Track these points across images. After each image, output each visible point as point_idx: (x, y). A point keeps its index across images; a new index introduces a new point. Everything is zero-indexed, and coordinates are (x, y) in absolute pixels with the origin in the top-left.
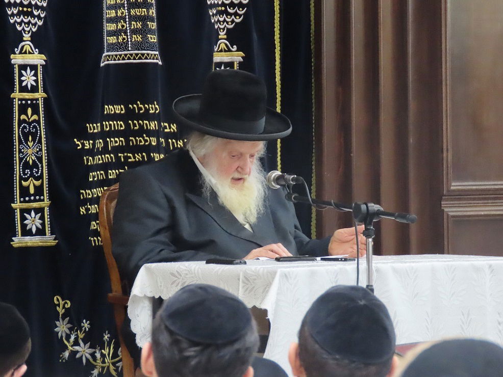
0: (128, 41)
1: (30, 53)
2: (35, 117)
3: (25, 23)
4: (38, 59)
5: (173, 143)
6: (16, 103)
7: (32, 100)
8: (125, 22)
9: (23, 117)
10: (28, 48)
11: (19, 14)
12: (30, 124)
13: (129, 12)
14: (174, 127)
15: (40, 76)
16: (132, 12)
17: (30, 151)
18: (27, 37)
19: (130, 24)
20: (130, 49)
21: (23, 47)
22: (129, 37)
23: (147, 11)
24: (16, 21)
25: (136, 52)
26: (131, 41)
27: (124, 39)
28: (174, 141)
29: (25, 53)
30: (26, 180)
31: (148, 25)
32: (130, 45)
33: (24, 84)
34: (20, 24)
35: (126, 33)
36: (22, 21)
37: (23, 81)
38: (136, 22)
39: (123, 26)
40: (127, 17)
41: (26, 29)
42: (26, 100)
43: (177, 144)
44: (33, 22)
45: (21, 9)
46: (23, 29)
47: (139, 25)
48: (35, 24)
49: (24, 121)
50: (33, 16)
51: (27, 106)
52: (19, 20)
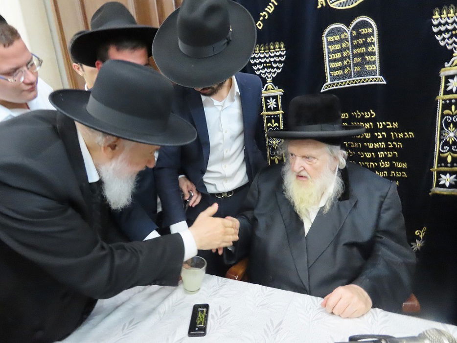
0: (351, 72)
1: (271, 89)
2: (277, 124)
3: (268, 73)
4: (278, 92)
5: (395, 135)
6: (265, 117)
7: (274, 115)
8: (350, 59)
9: (269, 124)
10: (270, 87)
11: (264, 68)
12: (273, 128)
13: (352, 52)
14: (396, 125)
15: (280, 102)
16: (355, 51)
17: (274, 142)
18: (269, 80)
19: (353, 60)
20: (353, 77)
21: (267, 87)
22: (352, 69)
23: (366, 49)
24: (261, 73)
25: (357, 78)
26: (354, 72)
27: (349, 71)
28: (395, 133)
29: (269, 90)
30: (273, 156)
31: (366, 59)
32: (352, 75)
33: (269, 107)
34: (265, 74)
35: (350, 67)
36: (266, 72)
37: (268, 105)
38: (357, 58)
39: (348, 62)
40: (351, 56)
41: (268, 76)
42: (271, 115)
43: (398, 136)
44: (273, 71)
45: (265, 65)
46: (267, 76)
47: (359, 59)
48: (274, 73)
49: (270, 127)
50: (273, 68)
51: (271, 119)
52: (264, 72)
